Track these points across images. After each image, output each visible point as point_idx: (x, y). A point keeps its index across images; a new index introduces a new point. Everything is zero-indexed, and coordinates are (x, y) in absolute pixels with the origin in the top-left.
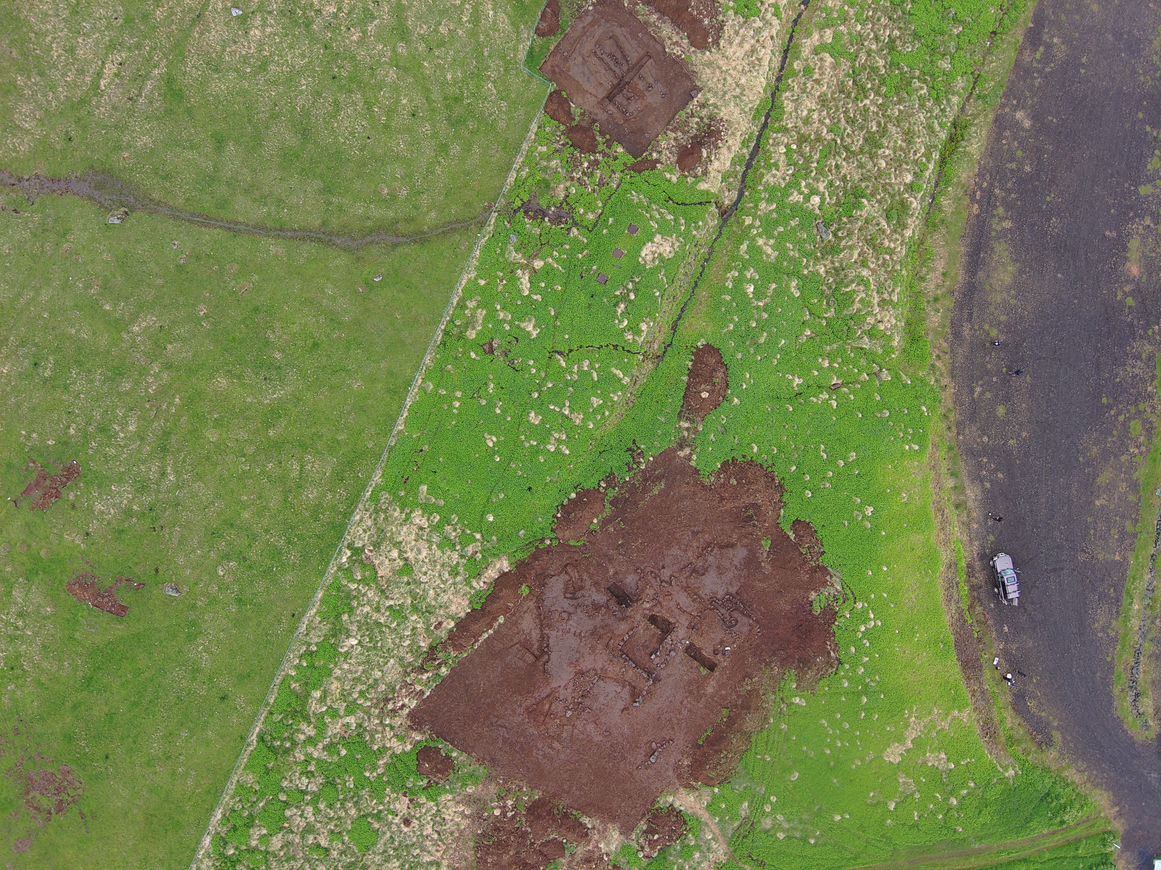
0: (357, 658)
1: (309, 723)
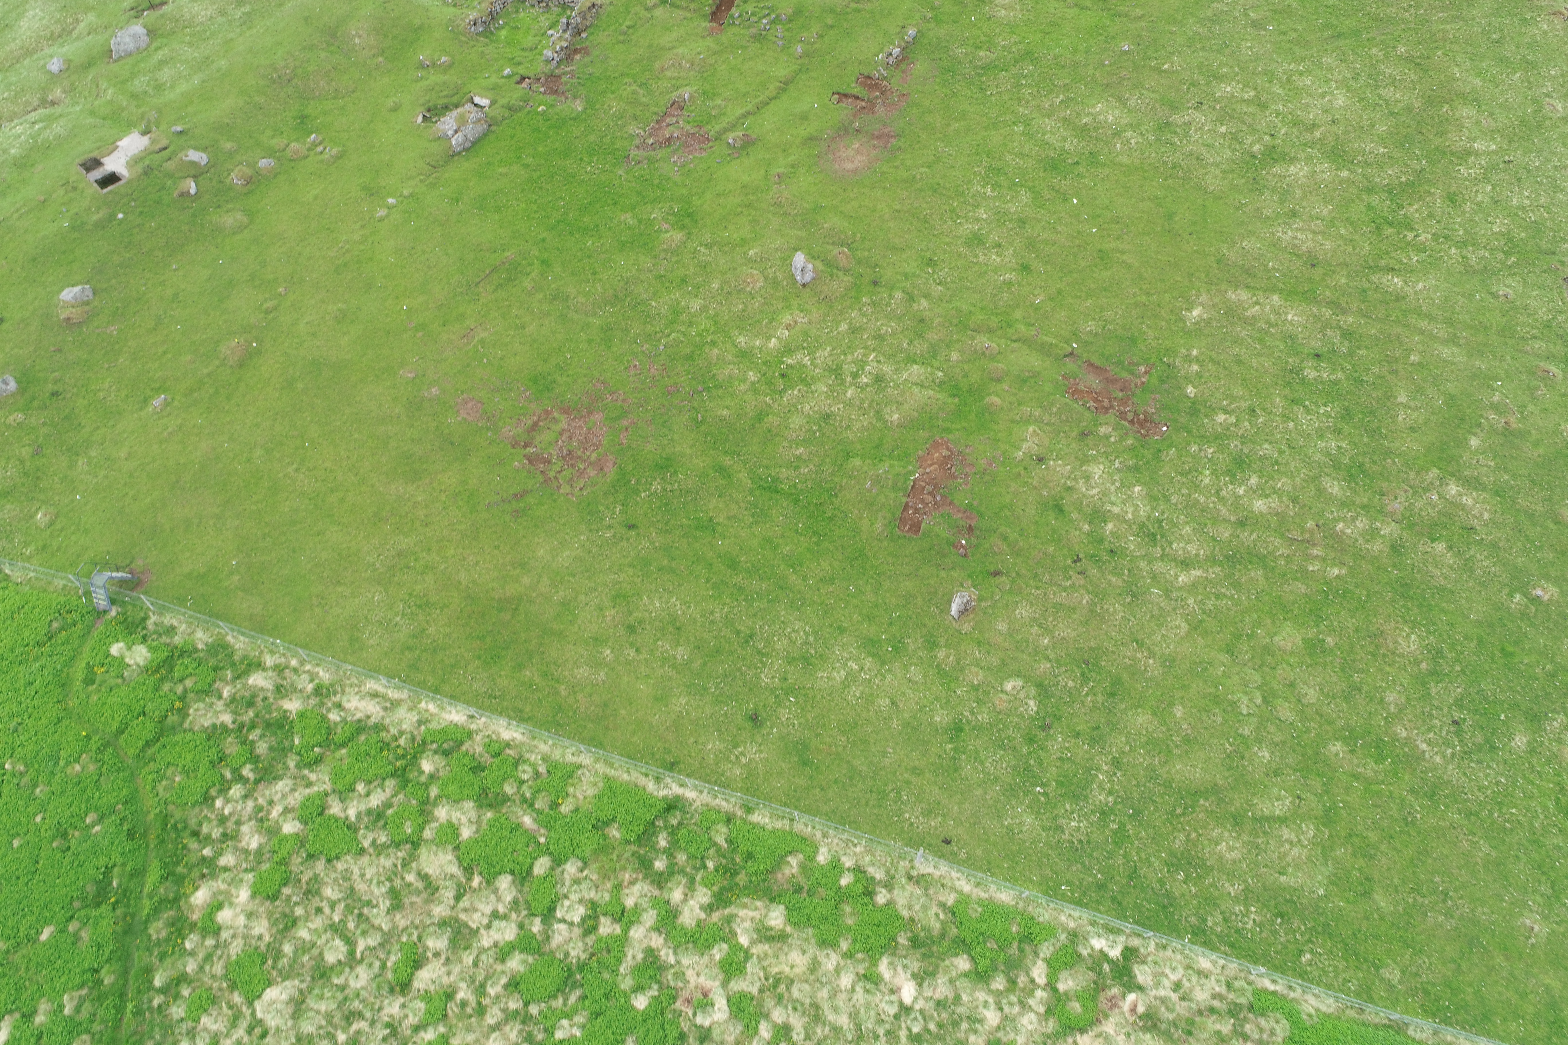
0: (868, 1006)
1: (709, 909)
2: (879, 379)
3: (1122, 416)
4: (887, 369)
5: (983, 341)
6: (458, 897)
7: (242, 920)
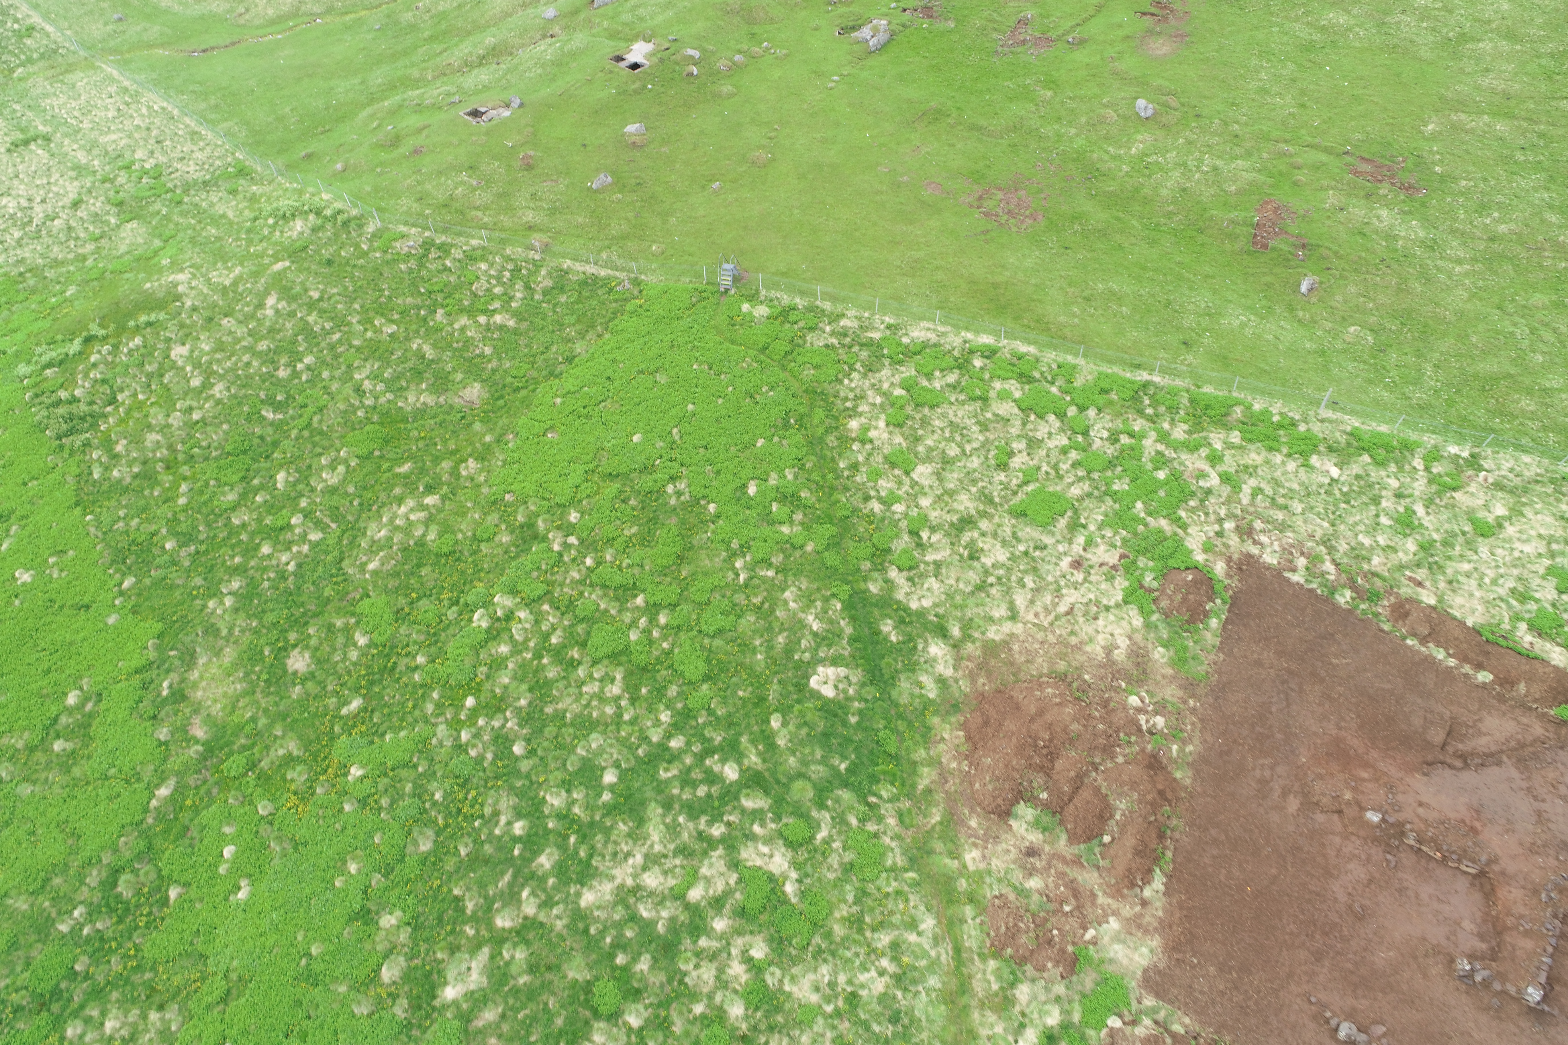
0: (1309, 479)
1: (1190, 433)
2: (1215, 169)
3: (1393, 184)
4: (1219, 163)
5: (1284, 147)
6: (1024, 424)
7: (885, 436)
